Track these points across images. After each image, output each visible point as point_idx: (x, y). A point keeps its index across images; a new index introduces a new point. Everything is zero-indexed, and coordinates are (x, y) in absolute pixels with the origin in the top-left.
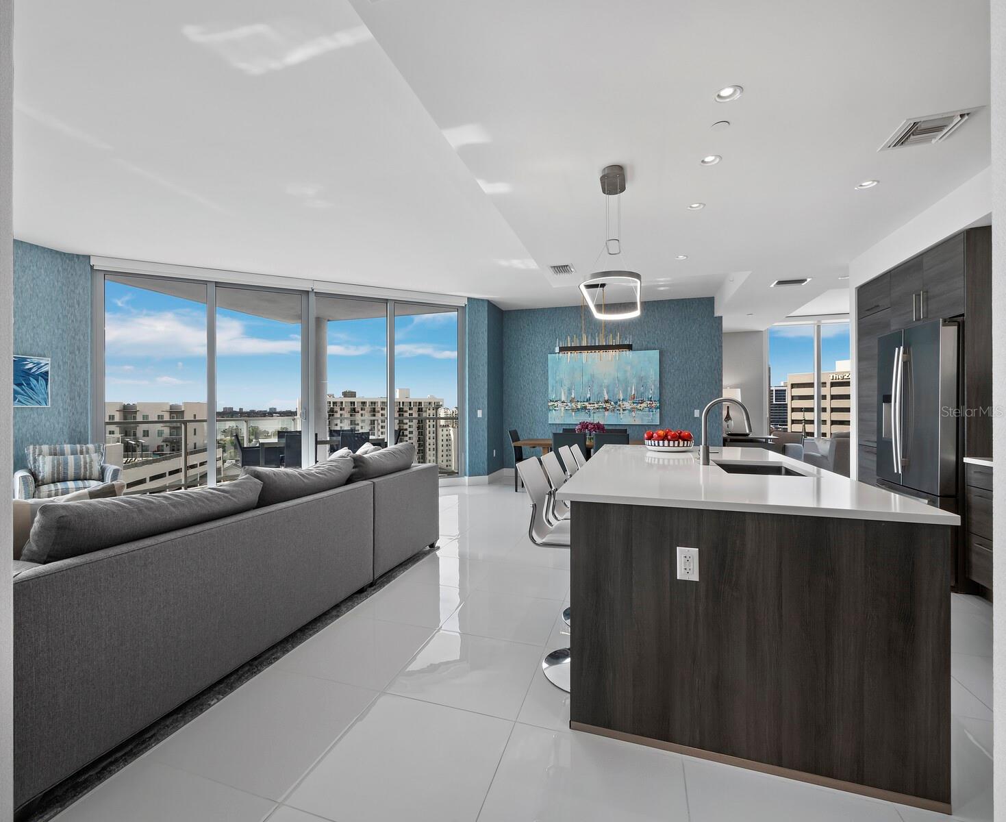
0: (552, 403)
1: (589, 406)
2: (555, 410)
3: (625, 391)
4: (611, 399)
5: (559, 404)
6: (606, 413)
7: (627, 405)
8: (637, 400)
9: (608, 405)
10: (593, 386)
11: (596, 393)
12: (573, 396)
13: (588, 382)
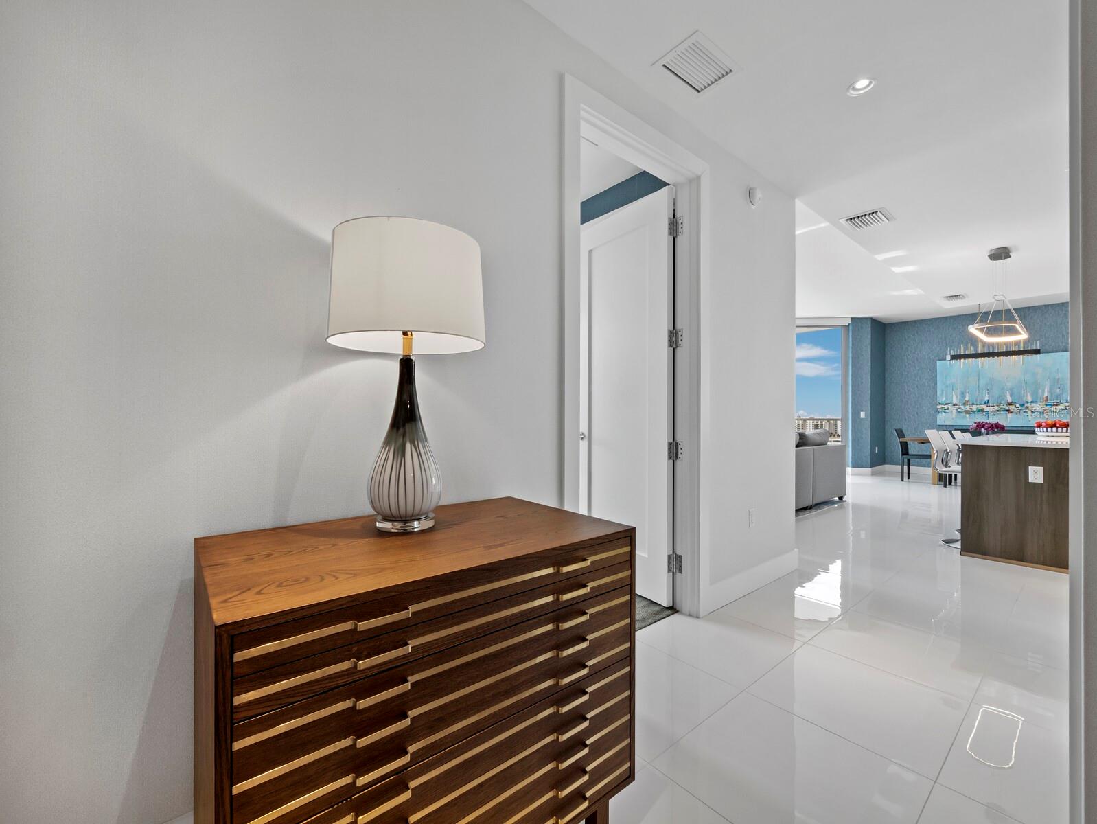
0: (941, 406)
1: (986, 409)
2: (945, 412)
3: (1035, 394)
4: (1016, 401)
5: (950, 407)
6: (1009, 415)
7: (1038, 407)
8: (1051, 402)
9: (1011, 407)
10: (991, 389)
11: (997, 396)
12: (967, 399)
13: (986, 386)
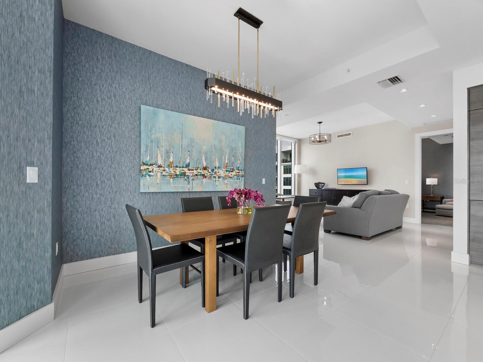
0: (146, 167)
1: (188, 173)
4: (208, 166)
5: (155, 168)
6: (204, 180)
7: (222, 173)
8: (229, 168)
9: (206, 172)
10: (192, 151)
11: (196, 159)
12: (171, 160)
13: (188, 146)
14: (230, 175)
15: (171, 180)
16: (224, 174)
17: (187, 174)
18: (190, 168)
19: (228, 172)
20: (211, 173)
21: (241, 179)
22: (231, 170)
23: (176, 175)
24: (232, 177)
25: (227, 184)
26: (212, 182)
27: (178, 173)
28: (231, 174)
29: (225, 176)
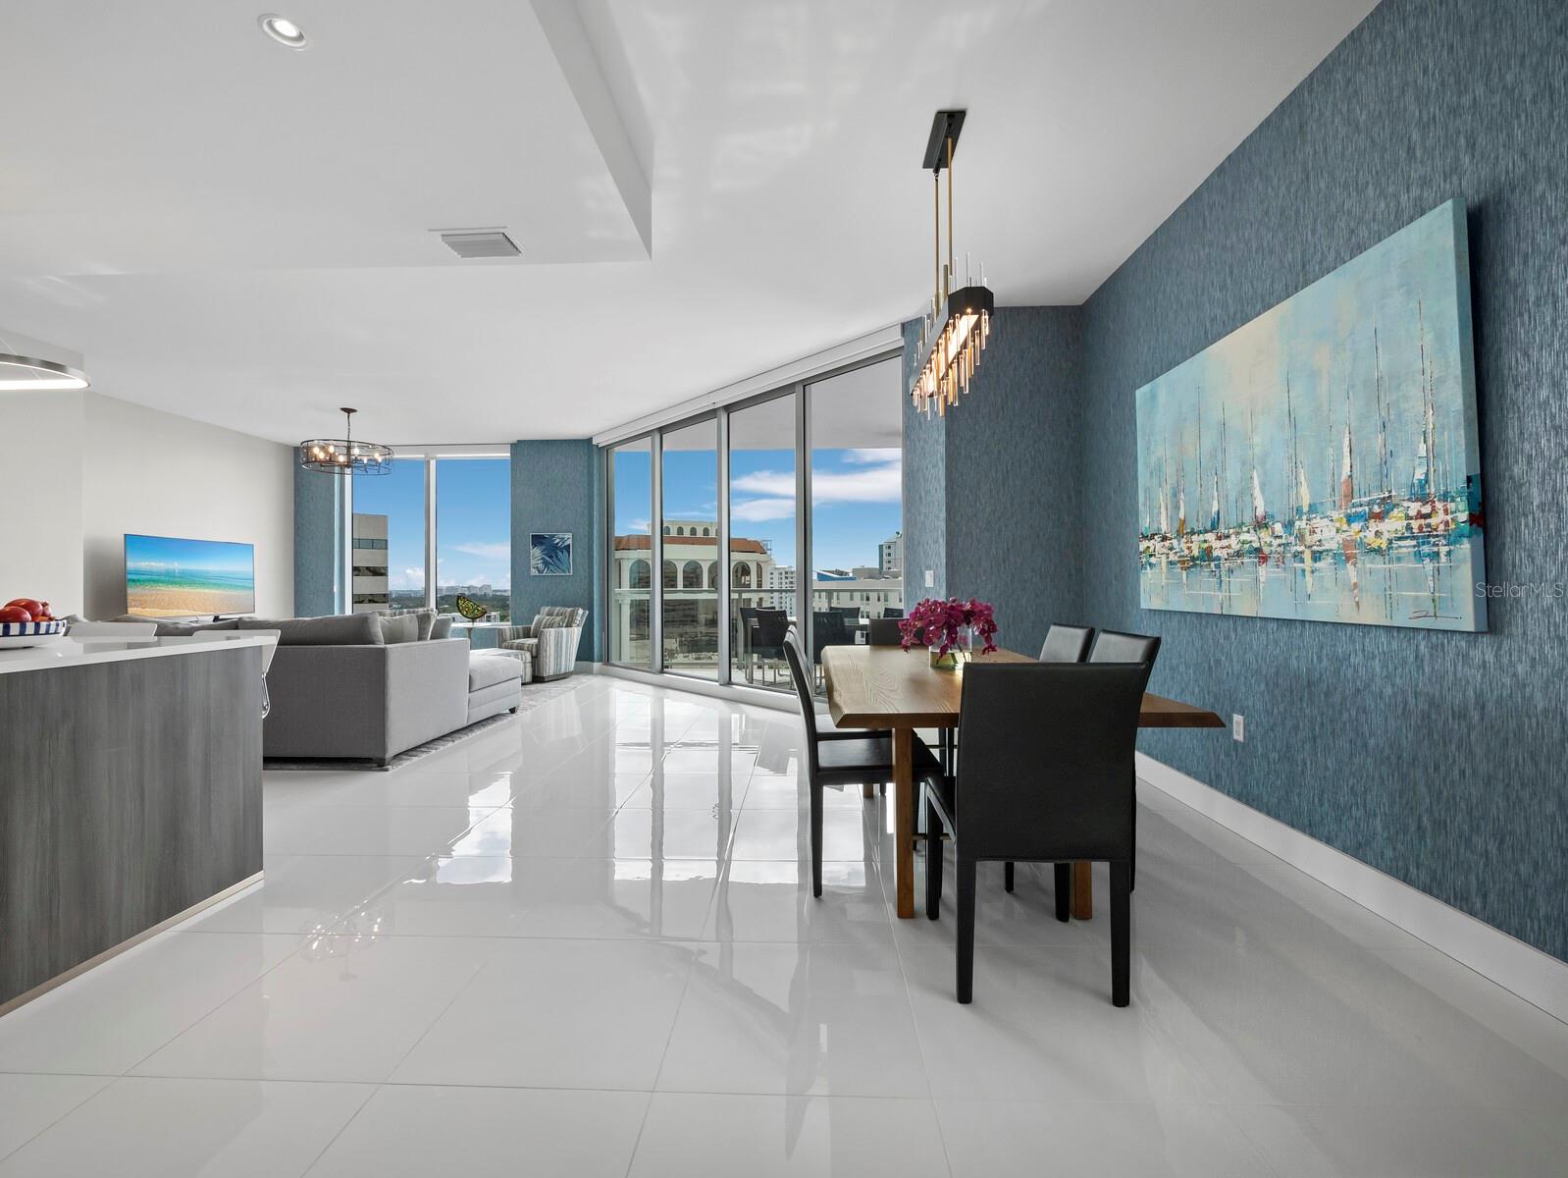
0: (1146, 545)
1: (1217, 549)
3: (1317, 469)
4: (1273, 511)
5: (1158, 545)
7: (1329, 532)
8: (1363, 503)
9: (1265, 537)
11: (1232, 495)
12: (1183, 515)
14: (1370, 536)
15: (1184, 573)
16: (1340, 538)
17: (1215, 553)
18: (1222, 530)
19: (1356, 526)
20: (1284, 541)
21: (1449, 553)
22: (1376, 509)
23: (1193, 559)
24: (1384, 546)
25: (1355, 584)
26: (1290, 576)
27: (1196, 553)
28: (1378, 534)
29: (1346, 544)
